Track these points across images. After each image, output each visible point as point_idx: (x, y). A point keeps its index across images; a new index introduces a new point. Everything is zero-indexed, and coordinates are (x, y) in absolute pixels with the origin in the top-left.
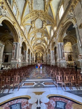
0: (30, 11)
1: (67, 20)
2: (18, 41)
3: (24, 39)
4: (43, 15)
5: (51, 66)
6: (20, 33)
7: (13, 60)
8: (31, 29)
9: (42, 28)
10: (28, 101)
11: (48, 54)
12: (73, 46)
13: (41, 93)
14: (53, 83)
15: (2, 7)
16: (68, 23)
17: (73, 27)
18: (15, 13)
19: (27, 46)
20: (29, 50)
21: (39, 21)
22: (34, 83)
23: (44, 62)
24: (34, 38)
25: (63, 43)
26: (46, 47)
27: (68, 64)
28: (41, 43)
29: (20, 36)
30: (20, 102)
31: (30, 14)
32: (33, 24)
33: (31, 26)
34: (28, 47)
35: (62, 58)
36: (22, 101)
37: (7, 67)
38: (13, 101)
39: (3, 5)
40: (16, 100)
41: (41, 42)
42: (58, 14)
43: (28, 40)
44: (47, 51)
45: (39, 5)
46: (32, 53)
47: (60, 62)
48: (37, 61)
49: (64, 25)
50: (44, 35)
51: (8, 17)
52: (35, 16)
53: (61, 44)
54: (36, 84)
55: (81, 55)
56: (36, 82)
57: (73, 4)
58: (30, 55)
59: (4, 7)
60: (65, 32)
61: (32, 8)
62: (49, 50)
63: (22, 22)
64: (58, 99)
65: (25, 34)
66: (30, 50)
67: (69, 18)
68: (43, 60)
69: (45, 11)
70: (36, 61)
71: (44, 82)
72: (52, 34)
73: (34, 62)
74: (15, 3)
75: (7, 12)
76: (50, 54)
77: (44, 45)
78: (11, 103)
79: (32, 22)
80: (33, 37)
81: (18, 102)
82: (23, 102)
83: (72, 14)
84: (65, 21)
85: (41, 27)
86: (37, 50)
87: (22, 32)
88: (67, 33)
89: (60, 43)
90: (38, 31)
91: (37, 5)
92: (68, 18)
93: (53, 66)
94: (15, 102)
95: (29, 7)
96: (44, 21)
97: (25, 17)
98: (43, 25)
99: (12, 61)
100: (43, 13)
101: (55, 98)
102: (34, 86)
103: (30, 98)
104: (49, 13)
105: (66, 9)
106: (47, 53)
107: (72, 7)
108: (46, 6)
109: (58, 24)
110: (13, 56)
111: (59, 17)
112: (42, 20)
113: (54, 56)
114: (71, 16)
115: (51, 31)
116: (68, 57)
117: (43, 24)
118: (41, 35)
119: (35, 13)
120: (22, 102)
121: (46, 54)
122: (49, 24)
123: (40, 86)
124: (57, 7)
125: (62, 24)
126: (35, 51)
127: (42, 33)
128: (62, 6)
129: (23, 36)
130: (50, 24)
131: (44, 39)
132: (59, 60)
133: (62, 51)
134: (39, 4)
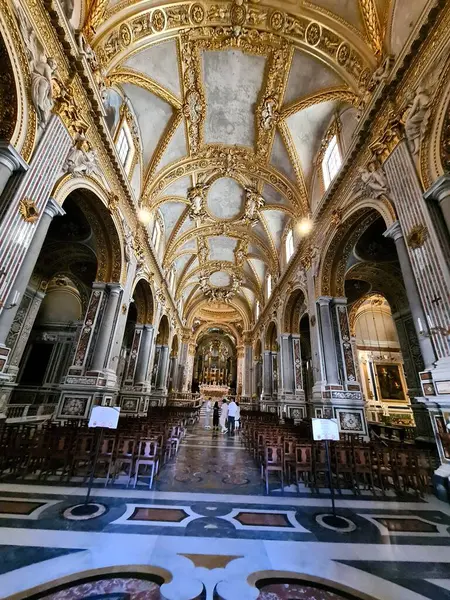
0: (189, 147)
1: (357, 200)
2: (116, 279)
3: (148, 268)
4: (248, 167)
5: (283, 422)
6: (131, 240)
7: (78, 373)
8: (187, 219)
9: (241, 215)
10: (158, 590)
11: (265, 353)
12: (397, 315)
13: (220, 561)
14: (285, 516)
15: (78, 143)
16: (361, 210)
17: (385, 234)
18: (121, 156)
19: (157, 300)
20: (164, 322)
21: (227, 189)
22: (187, 510)
23: (244, 395)
24: (196, 264)
25: (345, 300)
26: (258, 314)
27: (381, 414)
28: (231, 285)
29: (132, 254)
30: (123, 590)
31: (190, 158)
32: (198, 200)
33: (189, 207)
34: (160, 308)
35: (342, 379)
36: (129, 587)
37: (32, 412)
38: (88, 585)
39: (83, 136)
40: (106, 583)
41: (232, 282)
42: (316, 167)
43: (163, 272)
44: (262, 336)
45: (230, 128)
46: (180, 338)
47: (332, 400)
48: (203, 387)
49: (345, 218)
50: (247, 251)
51: (94, 176)
52: (211, 167)
53: (332, 305)
54: (193, 516)
55: (430, 373)
56: (196, 507)
57: (376, 142)
58: (168, 350)
59: (85, 144)
60: (350, 249)
61: (199, 138)
62: (273, 329)
63: (147, 193)
64: (302, 591)
65: (152, 244)
66: (171, 322)
67: (365, 196)
68: (233, 385)
69: (256, 150)
70: (195, 387)
71: (235, 512)
72: (290, 251)
73: (185, 389)
74: (129, 119)
75: (92, 160)
76: (278, 349)
77: (244, 301)
78: (81, 590)
79: (192, 189)
80: (194, 256)
81: (116, 590)
82: (137, 592)
83: (376, 182)
84: (351, 204)
85: (236, 211)
86: (204, 322)
87: (141, 236)
88: (360, 251)
89: (328, 298)
90: (219, 231)
91: (222, 128)
92: (359, 194)
93: (289, 421)
94: (102, 589)
95: (188, 131)
96: (253, 188)
97: (163, 170)
98: (243, 207)
99: (71, 381)
100: (246, 157)
101: (287, 586)
102: (184, 523)
103: (170, 577)
104: (275, 159)
105: (350, 157)
106: (259, 344)
107: (374, 152)
108: (262, 133)
109: (316, 207)
110: (82, 350)
111: (320, 176)
112: (240, 186)
113: (298, 363)
114: (372, 190)
115: (282, 235)
116: (380, 375)
117: (245, 199)
118: (235, 251)
119: (212, 157)
120: (133, 590)
121: (254, 346)
122: (274, 201)
123: (215, 527)
124: (312, 139)
125: (334, 213)
126: (197, 327)
127: (239, 242)
128: (335, 139)
129: (145, 254)
130: (282, 202)
131: (245, 268)
132: (327, 388)
133: (342, 342)
134: (233, 125)
